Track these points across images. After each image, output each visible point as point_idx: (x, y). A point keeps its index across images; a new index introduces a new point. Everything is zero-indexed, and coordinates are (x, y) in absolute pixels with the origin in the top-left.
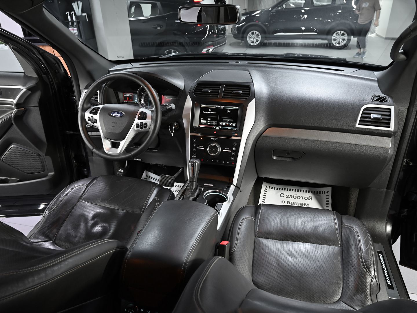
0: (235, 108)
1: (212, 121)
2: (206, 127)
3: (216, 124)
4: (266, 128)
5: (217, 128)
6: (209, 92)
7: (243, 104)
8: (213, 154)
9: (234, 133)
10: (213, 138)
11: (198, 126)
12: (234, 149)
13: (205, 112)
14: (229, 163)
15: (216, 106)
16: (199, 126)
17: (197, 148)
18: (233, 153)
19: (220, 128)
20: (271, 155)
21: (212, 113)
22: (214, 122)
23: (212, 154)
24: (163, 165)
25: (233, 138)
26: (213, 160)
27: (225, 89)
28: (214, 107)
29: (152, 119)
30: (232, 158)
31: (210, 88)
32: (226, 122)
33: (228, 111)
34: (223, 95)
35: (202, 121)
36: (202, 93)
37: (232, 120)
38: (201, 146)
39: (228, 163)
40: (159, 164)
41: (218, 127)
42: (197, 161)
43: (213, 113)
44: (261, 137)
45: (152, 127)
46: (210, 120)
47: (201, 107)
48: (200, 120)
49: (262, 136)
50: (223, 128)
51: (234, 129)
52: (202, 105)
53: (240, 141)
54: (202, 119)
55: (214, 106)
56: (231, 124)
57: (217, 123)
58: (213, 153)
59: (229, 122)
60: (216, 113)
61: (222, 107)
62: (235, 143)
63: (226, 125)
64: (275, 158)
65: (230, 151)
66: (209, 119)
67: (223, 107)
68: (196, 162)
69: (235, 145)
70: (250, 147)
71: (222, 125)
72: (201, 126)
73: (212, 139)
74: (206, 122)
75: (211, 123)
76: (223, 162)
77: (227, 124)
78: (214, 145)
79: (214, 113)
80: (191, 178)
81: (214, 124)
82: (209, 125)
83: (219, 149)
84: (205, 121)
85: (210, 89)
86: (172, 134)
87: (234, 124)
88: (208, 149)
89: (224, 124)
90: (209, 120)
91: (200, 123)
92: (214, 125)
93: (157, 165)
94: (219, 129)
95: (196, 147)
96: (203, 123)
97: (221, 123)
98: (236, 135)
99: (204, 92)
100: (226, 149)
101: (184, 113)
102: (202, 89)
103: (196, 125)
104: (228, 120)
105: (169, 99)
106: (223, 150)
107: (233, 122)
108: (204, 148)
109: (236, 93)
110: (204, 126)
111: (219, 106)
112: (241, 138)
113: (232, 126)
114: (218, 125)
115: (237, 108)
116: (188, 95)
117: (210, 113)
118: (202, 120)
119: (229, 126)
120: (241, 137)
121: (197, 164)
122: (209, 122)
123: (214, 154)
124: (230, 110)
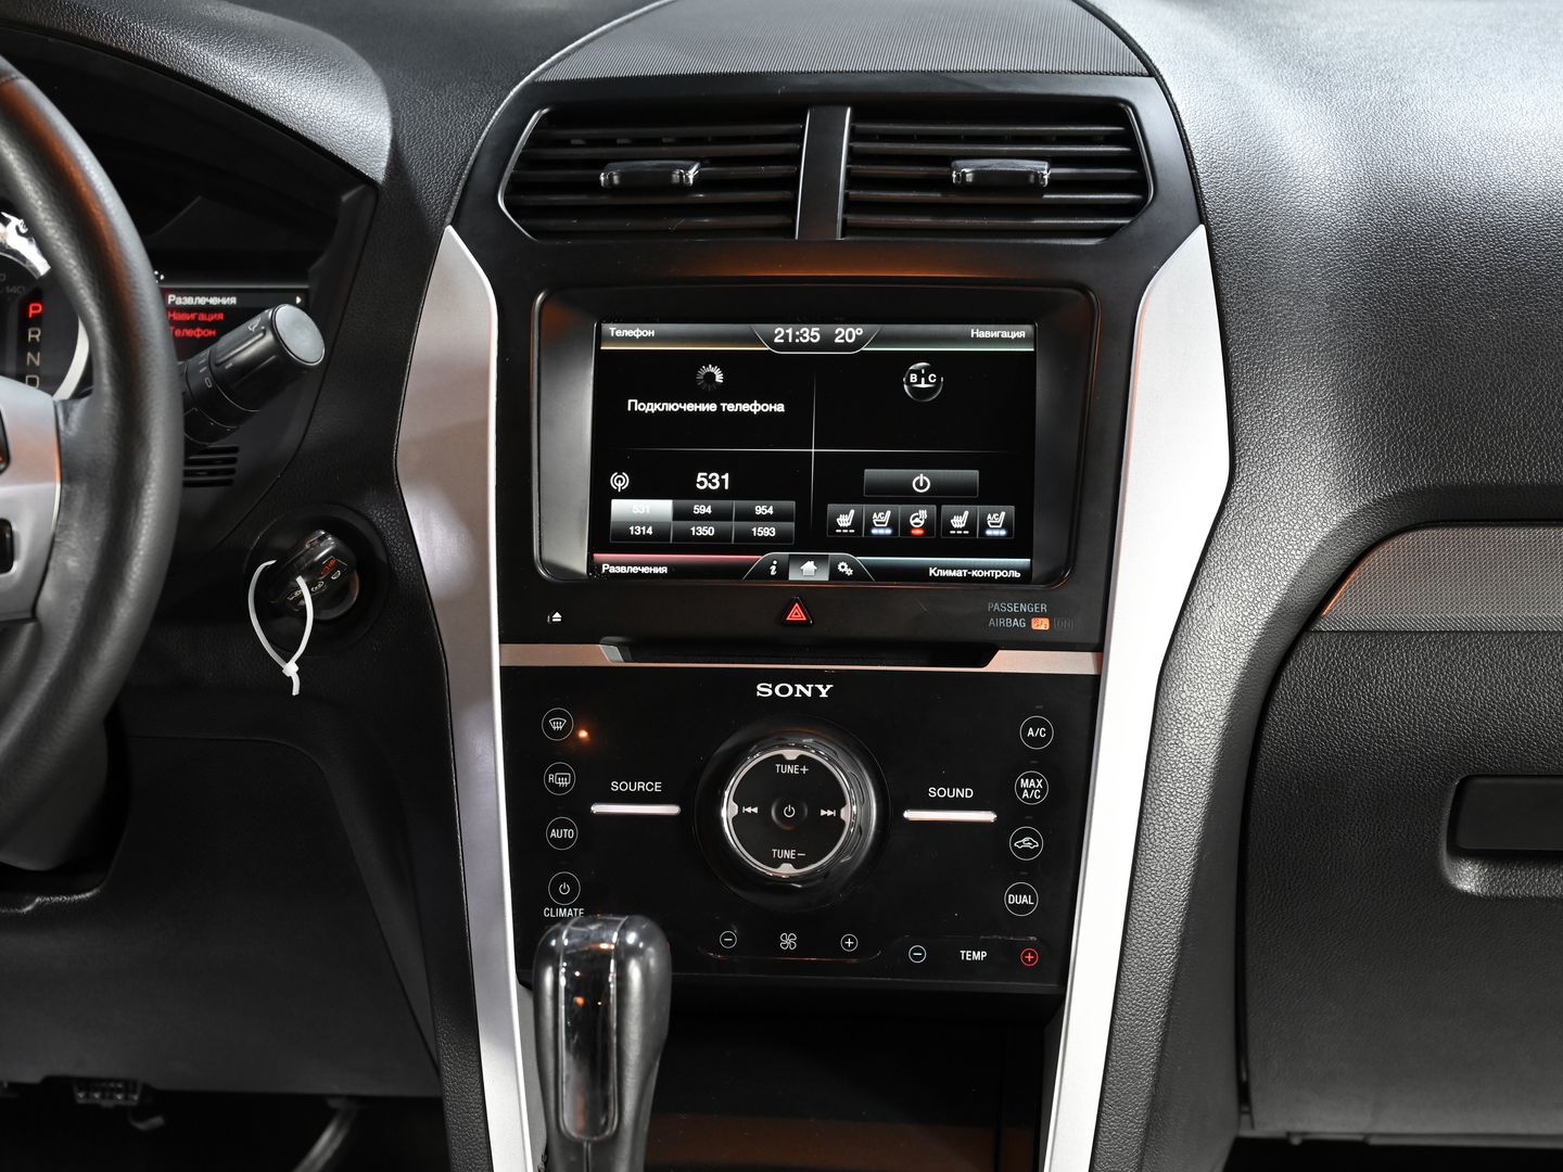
0: (1000, 341)
1: (735, 504)
2: (670, 566)
3: (791, 525)
4: (1355, 543)
5: (809, 571)
6: (682, 188)
7: (1083, 289)
8: (786, 870)
9: (1008, 613)
10: (773, 678)
11: (580, 565)
12: (1030, 787)
13: (652, 407)
14: (979, 956)
15: (781, 332)
16: (593, 566)
17: (597, 808)
18: (1026, 842)
19: (835, 575)
20: (1435, 847)
21: (731, 407)
22: (760, 510)
23: (776, 863)
24: (129, 1086)
25: (1006, 662)
26: (788, 941)
27: (857, 145)
28: (754, 340)
29: (70, 473)
30: (1013, 899)
31: (687, 147)
32: (903, 495)
33: (919, 380)
34: (850, 206)
35: (621, 508)
36: (604, 199)
37: (974, 474)
38: (641, 786)
39: (966, 955)
40: (88, 1084)
41: (809, 566)
42: (631, 938)
43: (745, 407)
44: (1310, 642)
45: (76, 561)
46: (720, 494)
47: (599, 352)
48: (601, 497)
49: (1321, 625)
50: (873, 568)
51: (998, 574)
52: (614, 330)
53: (1090, 690)
54: (620, 481)
55: (759, 329)
56: (959, 522)
57: (800, 517)
58: (789, 854)
59: (940, 496)
60: (780, 408)
61: (846, 333)
62: (1036, 725)
63: (902, 541)
64: (1468, 878)
65: (988, 816)
66: (705, 480)
67: (860, 341)
68: (624, 954)
69: (1037, 741)
70: (1209, 759)
71: (860, 541)
72: (614, 564)
73: (765, 690)
74: (678, 515)
75: (734, 526)
76: (918, 954)
77: (919, 518)
78: (801, 760)
79: (755, 407)
80: (572, 1146)
81: (767, 531)
82: (703, 545)
83: (859, 808)
84: (660, 509)
85: (695, 159)
86: (291, 669)
87: (997, 523)
88: (728, 811)
89: (881, 522)
90: (707, 495)
91: (604, 535)
92: (764, 545)
93: (58, 1087)
94: (824, 576)
95: (574, 806)
96: (638, 530)
97: (844, 521)
98: (1041, 624)
99: (630, 185)
100: (933, 792)
101: (413, 425)
102: (601, 164)
103: (565, 548)
104: (921, 480)
105: (208, 309)
106: (910, 815)
107: (987, 495)
108: (673, 810)
109: (984, 181)
110: (655, 565)
111: (811, 334)
112: (1101, 663)
113: (975, 543)
114: (813, 536)
115: (1013, 337)
116: (450, 229)
117: (712, 407)
118: (625, 495)
119: (939, 540)
120: (1099, 647)
121: (635, 971)
122: (702, 509)
123: (797, 863)
124: (937, 362)
